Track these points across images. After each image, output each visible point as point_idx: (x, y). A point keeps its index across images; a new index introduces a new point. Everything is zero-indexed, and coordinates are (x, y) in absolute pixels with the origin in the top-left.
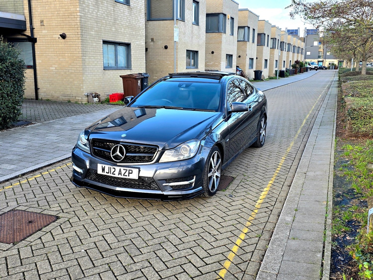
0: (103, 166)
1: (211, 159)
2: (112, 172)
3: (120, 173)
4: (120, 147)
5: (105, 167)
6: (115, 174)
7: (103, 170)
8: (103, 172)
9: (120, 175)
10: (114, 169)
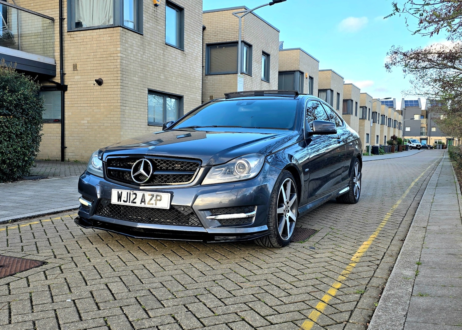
0: (120, 192)
1: (282, 187)
2: (131, 199)
3: (143, 200)
4: (145, 161)
5: (122, 192)
6: (135, 203)
7: (119, 197)
8: (118, 201)
9: (143, 203)
10: (135, 195)
